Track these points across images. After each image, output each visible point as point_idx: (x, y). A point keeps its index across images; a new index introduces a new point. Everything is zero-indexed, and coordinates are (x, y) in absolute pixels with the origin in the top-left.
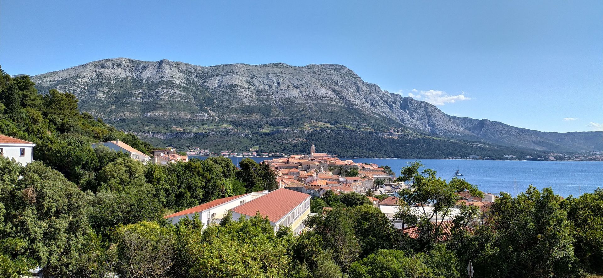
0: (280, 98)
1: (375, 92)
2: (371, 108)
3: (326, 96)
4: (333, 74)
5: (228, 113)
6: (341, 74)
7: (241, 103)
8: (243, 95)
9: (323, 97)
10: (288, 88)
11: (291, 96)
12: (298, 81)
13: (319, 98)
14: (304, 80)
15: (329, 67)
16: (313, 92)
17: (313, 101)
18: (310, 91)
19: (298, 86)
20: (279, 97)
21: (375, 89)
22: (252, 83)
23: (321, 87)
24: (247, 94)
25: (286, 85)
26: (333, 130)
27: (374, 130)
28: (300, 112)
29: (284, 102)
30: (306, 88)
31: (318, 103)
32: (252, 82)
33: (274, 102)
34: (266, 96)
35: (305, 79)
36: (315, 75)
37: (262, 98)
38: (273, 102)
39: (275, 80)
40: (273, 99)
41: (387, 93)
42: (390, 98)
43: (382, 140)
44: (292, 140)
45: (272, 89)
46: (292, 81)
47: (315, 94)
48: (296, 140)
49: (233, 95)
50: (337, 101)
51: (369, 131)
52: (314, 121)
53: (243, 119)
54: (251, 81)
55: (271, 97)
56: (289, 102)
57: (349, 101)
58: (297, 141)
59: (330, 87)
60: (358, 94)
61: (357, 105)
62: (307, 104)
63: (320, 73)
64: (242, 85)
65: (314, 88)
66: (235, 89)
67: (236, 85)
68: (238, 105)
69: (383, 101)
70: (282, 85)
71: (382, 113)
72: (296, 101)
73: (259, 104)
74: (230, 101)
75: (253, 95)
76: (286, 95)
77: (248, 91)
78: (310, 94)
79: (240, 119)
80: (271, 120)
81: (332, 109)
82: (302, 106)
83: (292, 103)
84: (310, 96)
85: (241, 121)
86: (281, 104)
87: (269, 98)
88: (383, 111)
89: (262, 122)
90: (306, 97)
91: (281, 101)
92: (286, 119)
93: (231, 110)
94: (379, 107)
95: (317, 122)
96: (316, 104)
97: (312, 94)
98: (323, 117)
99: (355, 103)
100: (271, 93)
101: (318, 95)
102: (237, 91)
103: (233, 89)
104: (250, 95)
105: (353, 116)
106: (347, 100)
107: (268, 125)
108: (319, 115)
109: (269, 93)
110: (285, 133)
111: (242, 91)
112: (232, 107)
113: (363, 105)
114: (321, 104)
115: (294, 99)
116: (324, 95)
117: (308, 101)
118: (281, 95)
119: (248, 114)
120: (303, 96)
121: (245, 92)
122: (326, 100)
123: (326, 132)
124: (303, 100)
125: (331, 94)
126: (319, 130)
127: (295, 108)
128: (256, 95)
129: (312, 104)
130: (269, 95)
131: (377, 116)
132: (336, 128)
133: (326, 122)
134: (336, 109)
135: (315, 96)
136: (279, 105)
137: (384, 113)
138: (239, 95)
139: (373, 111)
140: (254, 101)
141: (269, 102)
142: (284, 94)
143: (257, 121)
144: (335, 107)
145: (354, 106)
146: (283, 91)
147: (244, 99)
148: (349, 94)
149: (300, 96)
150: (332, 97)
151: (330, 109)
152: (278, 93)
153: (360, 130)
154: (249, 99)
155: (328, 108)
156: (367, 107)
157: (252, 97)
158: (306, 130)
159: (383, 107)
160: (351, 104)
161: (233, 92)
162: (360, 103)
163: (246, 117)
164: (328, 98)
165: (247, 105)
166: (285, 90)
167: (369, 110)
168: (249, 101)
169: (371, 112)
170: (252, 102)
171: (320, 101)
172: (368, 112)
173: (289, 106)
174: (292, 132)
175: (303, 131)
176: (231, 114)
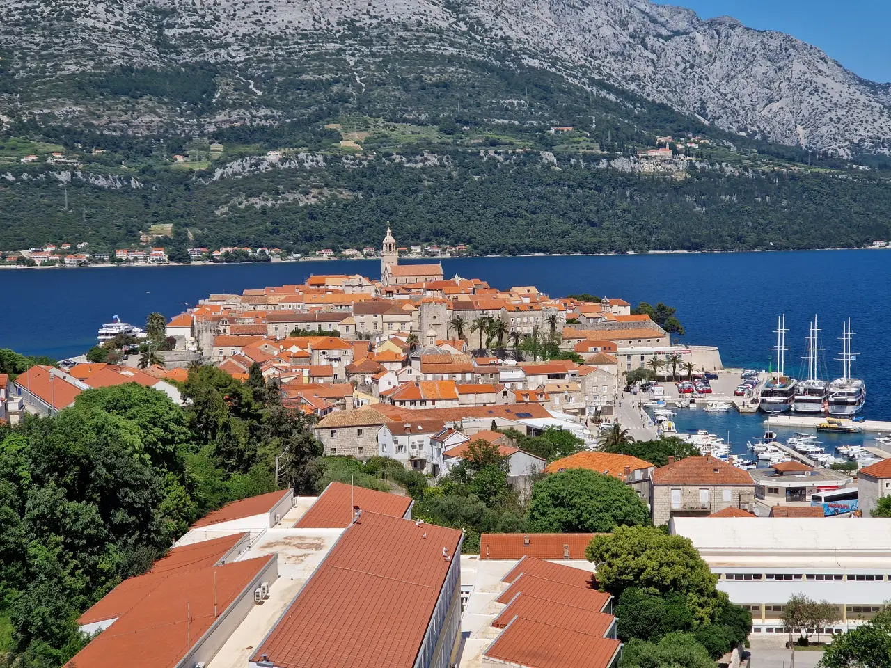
0: (244, 35)
2: (588, 64)
3: (419, 24)
5: (49, 100)
7: (96, 58)
8: (100, 25)
9: (405, 27)
11: (287, 27)
13: (392, 33)
16: (370, 8)
17: (367, 43)
18: (358, 6)
20: (242, 31)
24: (118, 24)
26: (450, 153)
27: (602, 149)
28: (325, 87)
29: (262, 50)
31: (390, 52)
33: (223, 51)
37: (174, 36)
38: (217, 51)
40: (217, 42)
41: (643, 6)
44: (298, 196)
47: (376, 17)
48: (314, 197)
49: (64, 28)
50: (460, 43)
51: (584, 154)
52: (376, 122)
53: (104, 121)
55: (208, 32)
56: (282, 50)
57: (506, 39)
58: (316, 200)
61: (536, 54)
62: (348, 58)
68: (85, 66)
69: (631, 35)
71: (629, 82)
72: (305, 48)
73: (165, 63)
74: (52, 50)
75: (140, 27)
76: (268, 23)
77: (117, 12)
78: (357, 18)
79: (93, 122)
80: (213, 121)
81: (442, 72)
82: (331, 66)
83: (290, 54)
84: (358, 24)
85: (99, 130)
86: (250, 58)
87: (201, 37)
88: (631, 74)
89: (178, 132)
90: (344, 29)
91: (248, 46)
92: (273, 117)
93: (57, 85)
94: (615, 61)
95: (387, 125)
96: (383, 56)
97: (365, 16)
98: (411, 106)
99: (525, 46)
100: (209, 18)
101: (389, 20)
102: (77, 12)
103: (60, 5)
104: (126, 27)
105: (521, 99)
106: (499, 37)
107: (206, 140)
108: (395, 96)
109: (203, 17)
110: (270, 169)
111: (95, 13)
112: (60, 76)
113: (555, 55)
114: (401, 54)
115: (297, 37)
116: (411, 22)
117: (351, 45)
118: (249, 24)
119: (128, 102)
120: (333, 26)
121: (110, 15)
122: (418, 38)
123: (422, 161)
124: (333, 40)
125: (438, 17)
126: (398, 154)
127: (305, 72)
128: (150, 26)
129: (367, 56)
130: (199, 25)
131: (608, 96)
132: (458, 145)
133: (422, 124)
134: (456, 75)
135: (376, 25)
136: (241, 62)
137: (633, 82)
138: (88, 29)
139: (593, 76)
140: (143, 50)
141: (202, 51)
142: (259, 21)
143: (162, 127)
144: (454, 66)
145: (522, 58)
146: (253, 10)
147: (106, 44)
148: (503, 15)
149: (321, 28)
150: (440, 27)
151: (437, 73)
152: (235, 15)
153: (551, 150)
154: (123, 43)
155: (428, 69)
156: (573, 62)
157: (135, 36)
158: (350, 157)
159: (630, 58)
160: (514, 52)
161: (61, 14)
162: (544, 48)
163: (118, 113)
164: (427, 30)
165: (119, 64)
166: (261, 4)
167: (579, 74)
168: (125, 51)
169: (586, 80)
170: (137, 53)
171: (396, 44)
172: (576, 82)
173: (282, 67)
174: (294, 164)
175: (336, 158)
176: (61, 103)
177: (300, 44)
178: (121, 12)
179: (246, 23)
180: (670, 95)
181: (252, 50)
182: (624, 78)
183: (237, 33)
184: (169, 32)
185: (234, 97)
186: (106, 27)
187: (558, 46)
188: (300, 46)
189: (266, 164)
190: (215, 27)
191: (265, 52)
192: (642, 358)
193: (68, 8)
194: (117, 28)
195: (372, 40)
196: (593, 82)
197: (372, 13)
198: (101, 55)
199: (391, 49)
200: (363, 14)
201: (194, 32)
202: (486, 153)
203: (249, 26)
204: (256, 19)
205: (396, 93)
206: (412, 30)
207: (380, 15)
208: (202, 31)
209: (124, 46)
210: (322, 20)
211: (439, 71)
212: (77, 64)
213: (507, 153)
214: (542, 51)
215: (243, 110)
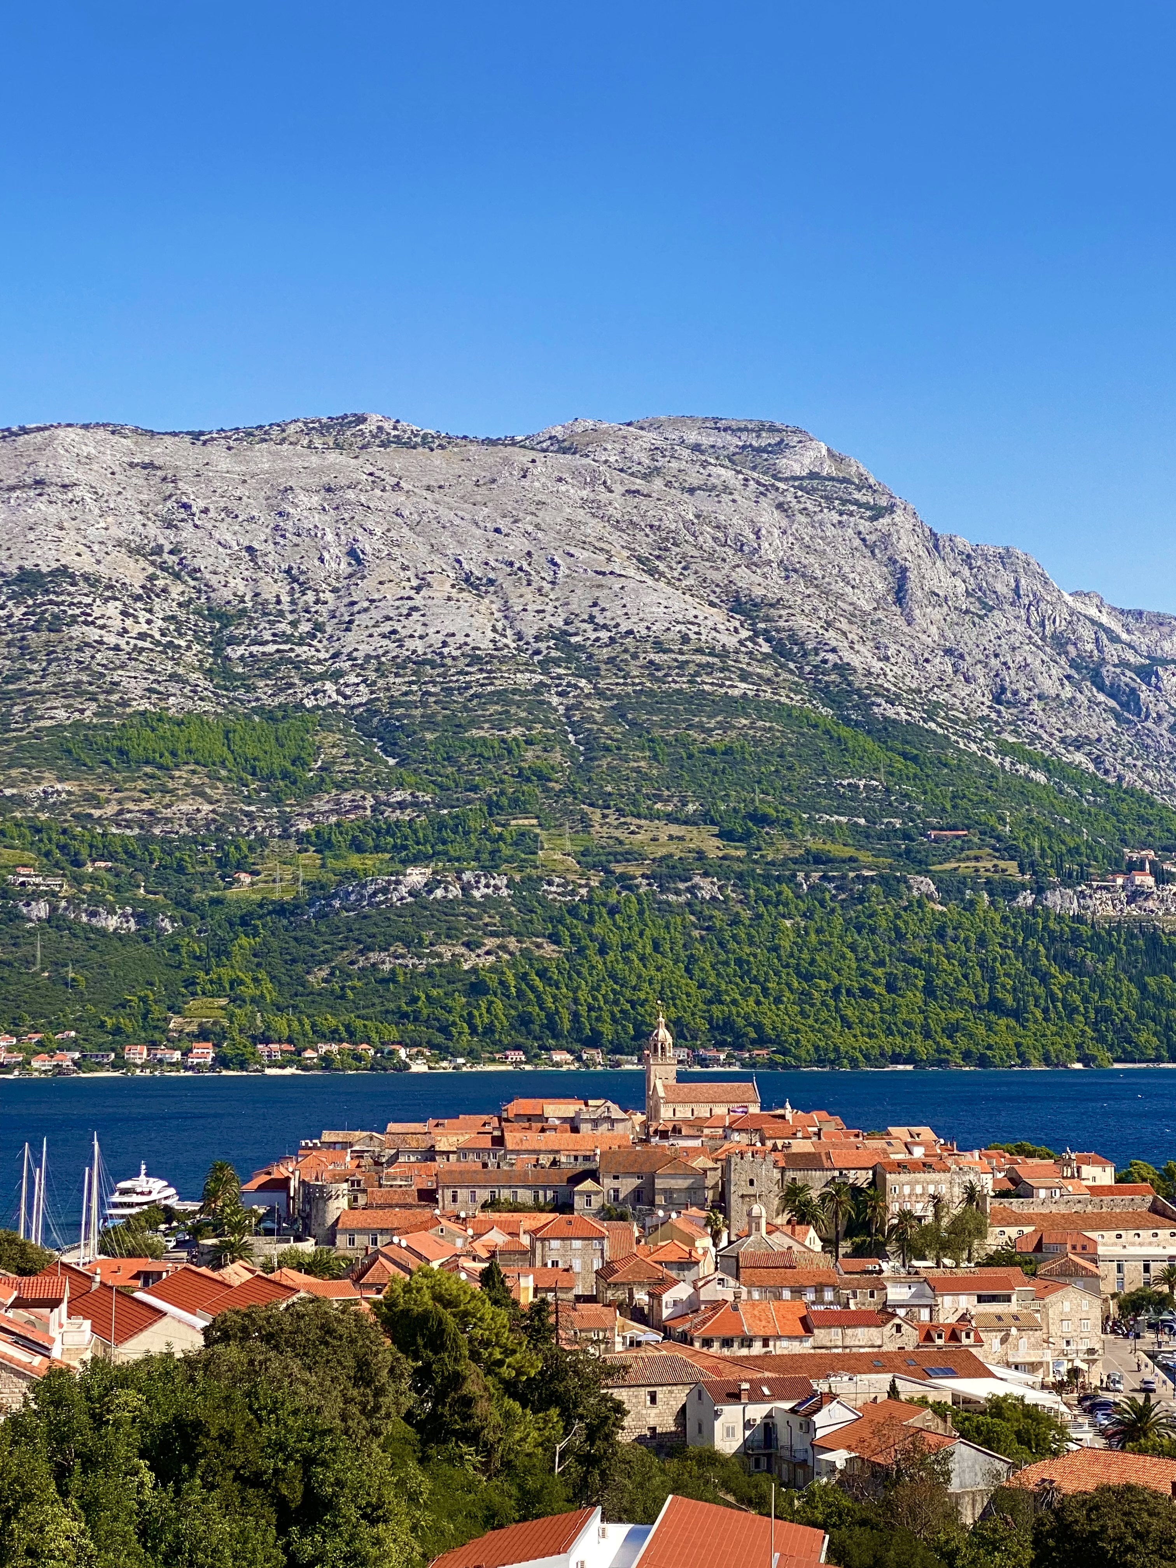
0: (368, 657)
1: (1012, 604)
2: (993, 716)
3: (685, 639)
4: (727, 489)
5: (14, 772)
6: (781, 485)
7: (102, 697)
8: (111, 639)
9: (659, 646)
10: (418, 589)
11: (445, 644)
12: (491, 535)
13: (635, 656)
14: (530, 529)
15: (692, 437)
16: (595, 611)
17: (591, 673)
18: (574, 607)
19: (492, 575)
20: (364, 649)
21: (1017, 581)
22: (172, 560)
23: (646, 577)
24: (142, 636)
25: (405, 568)
26: (740, 876)
27: (1022, 872)
28: (510, 752)
29: (398, 684)
30: (547, 587)
31: (630, 689)
32: (171, 552)
33: (329, 686)
34: (271, 648)
35: (537, 526)
36: (604, 497)
37: (242, 658)
38: (318, 685)
39: (330, 537)
40: (319, 669)
41: (1093, 612)
42: (1115, 639)
43: (1076, 939)
44: (460, 950)
45: (310, 597)
46: (445, 538)
47: (605, 627)
48: (488, 953)
49: (47, 643)
50: (759, 676)
51: (988, 882)
52: (604, 816)
53: (111, 810)
54: (168, 547)
55: (304, 652)
56: (434, 683)
57: (843, 669)
58: (492, 958)
59: (712, 575)
60: (900, 622)
61: (898, 696)
62: (555, 700)
63: (639, 484)
64: (103, 570)
65: (599, 586)
66: (57, 604)
67: (63, 571)
68: (82, 711)
69: (1073, 664)
70: (378, 571)
71: (1071, 748)
72: (478, 680)
73: (224, 706)
74: (22, 684)
75: (183, 644)
76: (412, 636)
77: (143, 616)
78: (571, 629)
79: (93, 811)
80: (306, 811)
81: (725, 727)
82: (523, 714)
83: (448, 691)
84: (573, 640)
85: (101, 826)
86: (378, 699)
87: (290, 661)
88: (1074, 734)
89: (244, 831)
90: (549, 647)
91: (373, 676)
92: (416, 804)
93: (31, 745)
94: (1044, 710)
95: (625, 823)
96: (618, 696)
97: (585, 626)
98: (668, 789)
99: (880, 682)
100: (305, 627)
101: (630, 632)
102: (72, 616)
103: (43, 604)
104: (158, 643)
105: (872, 779)
106: (829, 665)
107: (292, 844)
108: (637, 770)
109: (294, 624)
110: (410, 899)
111: (102, 617)
112: (37, 730)
113: (935, 698)
114: (651, 693)
115: (462, 663)
116: (670, 635)
117: (559, 677)
118: (377, 638)
119: (152, 777)
120: (527, 643)
121: (129, 622)
122: (683, 665)
123: (689, 890)
124: (528, 668)
125: (720, 627)
126: (643, 876)
127: (474, 723)
128: (198, 639)
129: (588, 696)
130: (288, 639)
131: (1032, 774)
132: (756, 862)
133: (685, 823)
134: (751, 732)
135: (606, 640)
136: (361, 705)
137: (1078, 748)
138: (88, 645)
139: (1005, 736)
140: (186, 682)
141: (291, 685)
142: (394, 632)
143: (214, 820)
144: (747, 716)
145: (873, 704)
146: (385, 612)
147: (120, 672)
148: (837, 624)
149: (506, 646)
150: (724, 646)
151: (715, 728)
152: (351, 622)
153: (927, 873)
154: (151, 671)
155: (701, 722)
156: (967, 711)
157: (173, 659)
158: (557, 880)
159: (1071, 704)
160: (858, 692)
161: (42, 619)
162: (913, 686)
163: (137, 794)
164: (699, 651)
165: (142, 708)
166: (398, 603)
167: (980, 734)
168: (154, 686)
169: (991, 745)
170: (174, 687)
171: (642, 675)
172: (974, 747)
173: (434, 715)
174: (455, 891)
175: (532, 883)
176: (34, 778)
177: (467, 673)
178: (148, 616)
179: (371, 636)
180: (1149, 774)
181: (381, 683)
182: (1063, 741)
183: (355, 654)
184: (235, 652)
185: (347, 768)
186: (122, 642)
187: (939, 683)
188: (468, 678)
189: (403, 890)
190: (315, 643)
191: (404, 688)
192: (1147, 1269)
193: (56, 610)
194: (140, 644)
195: (597, 669)
196: (1004, 749)
197: (600, 620)
198: (109, 692)
199: (634, 684)
200: (583, 621)
201: (278, 651)
202: (807, 877)
203: (378, 642)
204: (389, 629)
205: (642, 764)
206: (671, 651)
207: (613, 623)
208: (292, 650)
209: (152, 677)
210: (509, 632)
211: (720, 725)
212: (67, 707)
213: (844, 877)
214: (910, 691)
215: (362, 792)
